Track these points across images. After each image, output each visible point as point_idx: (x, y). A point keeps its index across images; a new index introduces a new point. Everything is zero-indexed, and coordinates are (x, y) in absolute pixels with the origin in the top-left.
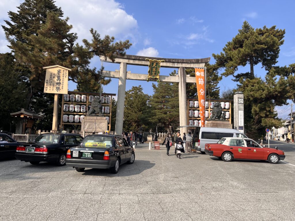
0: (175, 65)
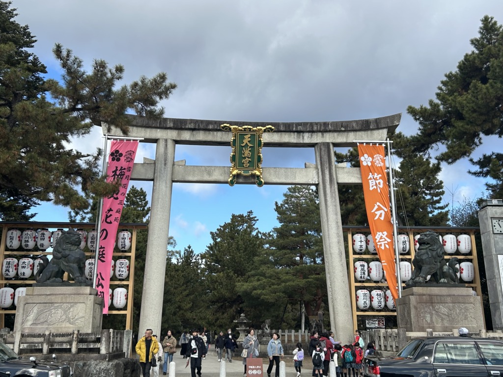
0: (303, 138)
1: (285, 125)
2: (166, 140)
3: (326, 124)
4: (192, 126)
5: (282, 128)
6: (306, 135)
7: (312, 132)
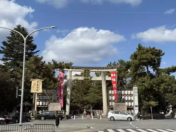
1: (95, 67)
2: (70, 71)
3: (104, 67)
4: (75, 68)
5: (94, 68)
6: (100, 70)
7: (101, 69)
